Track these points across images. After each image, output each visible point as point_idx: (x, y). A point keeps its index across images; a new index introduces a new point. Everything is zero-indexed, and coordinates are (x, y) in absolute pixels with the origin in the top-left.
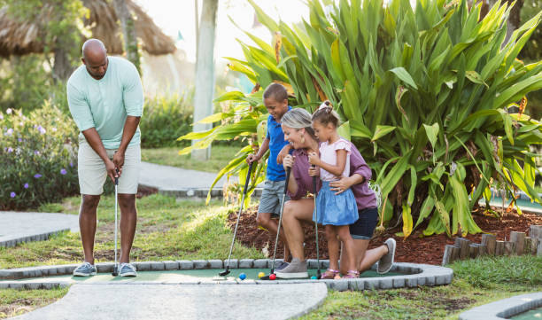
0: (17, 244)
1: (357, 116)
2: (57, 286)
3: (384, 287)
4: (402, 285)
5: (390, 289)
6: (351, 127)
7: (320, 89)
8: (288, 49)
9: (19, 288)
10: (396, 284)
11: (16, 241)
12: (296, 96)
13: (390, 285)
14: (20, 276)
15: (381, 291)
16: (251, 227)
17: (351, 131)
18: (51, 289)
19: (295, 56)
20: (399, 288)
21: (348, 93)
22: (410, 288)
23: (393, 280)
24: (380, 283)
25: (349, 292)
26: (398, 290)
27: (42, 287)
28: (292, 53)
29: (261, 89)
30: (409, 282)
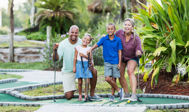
0: (47, 86)
1: (180, 37)
2: (39, 106)
3: (173, 108)
4: (182, 107)
5: (176, 109)
6: (176, 41)
7: (167, 26)
8: (154, 10)
9: (24, 106)
10: (178, 107)
11: (47, 84)
12: (159, 29)
13: (176, 107)
14: (38, 99)
15: (171, 110)
16: (141, 80)
17: (176, 43)
18: (36, 106)
19: (157, 13)
20: (180, 108)
21: (175, 27)
22: (185, 108)
23: (177, 105)
24: (171, 106)
25: (157, 110)
26: (179, 109)
27: (33, 105)
28: (156, 12)
29: (145, 26)
30: (184, 106)
